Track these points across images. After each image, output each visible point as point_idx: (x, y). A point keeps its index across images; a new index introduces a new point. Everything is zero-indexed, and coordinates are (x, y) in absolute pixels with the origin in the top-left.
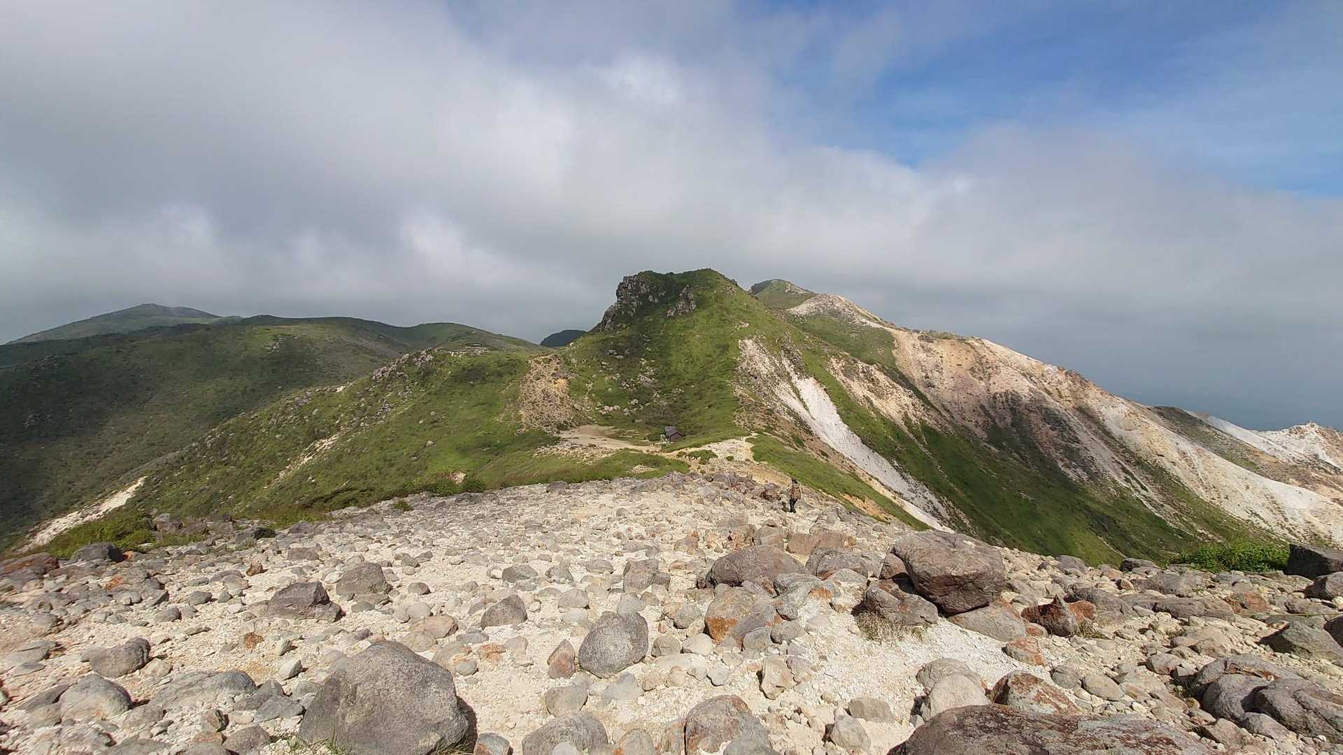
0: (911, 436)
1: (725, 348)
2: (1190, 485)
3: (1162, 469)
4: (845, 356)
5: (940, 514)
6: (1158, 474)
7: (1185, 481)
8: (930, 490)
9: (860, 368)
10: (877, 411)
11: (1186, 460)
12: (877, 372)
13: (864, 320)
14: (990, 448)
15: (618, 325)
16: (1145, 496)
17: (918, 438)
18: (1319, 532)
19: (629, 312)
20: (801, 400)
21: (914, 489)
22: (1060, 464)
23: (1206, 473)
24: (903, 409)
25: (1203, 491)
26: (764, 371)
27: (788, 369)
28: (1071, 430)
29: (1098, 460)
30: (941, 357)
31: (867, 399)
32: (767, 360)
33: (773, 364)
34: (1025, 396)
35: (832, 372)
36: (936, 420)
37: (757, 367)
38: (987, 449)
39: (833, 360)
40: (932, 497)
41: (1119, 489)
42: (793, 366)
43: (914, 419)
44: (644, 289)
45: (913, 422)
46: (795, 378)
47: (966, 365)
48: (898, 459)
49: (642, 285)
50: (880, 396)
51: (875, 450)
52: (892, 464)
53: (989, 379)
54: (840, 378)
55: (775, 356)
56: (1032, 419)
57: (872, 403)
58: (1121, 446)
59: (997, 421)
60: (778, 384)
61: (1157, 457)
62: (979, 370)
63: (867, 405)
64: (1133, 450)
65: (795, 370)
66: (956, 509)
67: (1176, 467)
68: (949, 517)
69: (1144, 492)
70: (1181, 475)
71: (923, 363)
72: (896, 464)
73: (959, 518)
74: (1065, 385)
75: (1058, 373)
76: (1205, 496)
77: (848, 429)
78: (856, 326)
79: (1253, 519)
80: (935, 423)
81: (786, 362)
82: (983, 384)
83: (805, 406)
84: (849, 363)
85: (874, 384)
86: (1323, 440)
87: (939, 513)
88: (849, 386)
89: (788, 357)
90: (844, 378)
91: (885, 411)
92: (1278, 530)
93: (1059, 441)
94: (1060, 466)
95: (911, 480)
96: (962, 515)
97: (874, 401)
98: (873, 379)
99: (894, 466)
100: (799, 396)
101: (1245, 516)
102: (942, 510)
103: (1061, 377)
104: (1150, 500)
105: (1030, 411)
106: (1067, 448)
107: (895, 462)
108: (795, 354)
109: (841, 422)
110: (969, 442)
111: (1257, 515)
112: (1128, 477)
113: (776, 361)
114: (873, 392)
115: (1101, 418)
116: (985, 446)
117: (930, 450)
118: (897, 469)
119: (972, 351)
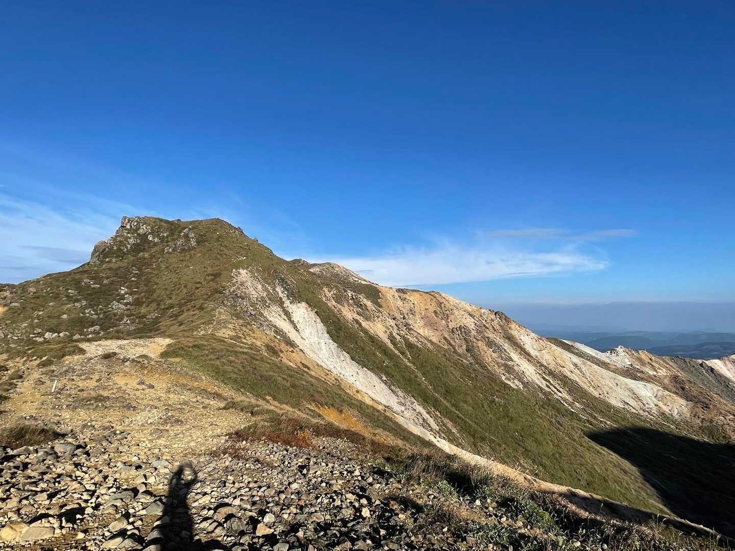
0: (397, 352)
1: (216, 275)
2: (586, 387)
3: (565, 377)
4: (337, 286)
5: (429, 426)
6: (565, 381)
7: (581, 383)
8: (418, 401)
9: (350, 295)
10: (366, 332)
11: (578, 369)
12: (365, 300)
13: (357, 279)
14: (462, 360)
15: (107, 260)
16: (561, 397)
17: (403, 353)
18: (664, 411)
19: (122, 248)
20: (292, 322)
21: (403, 402)
22: (503, 378)
23: (591, 376)
24: (389, 329)
25: (593, 390)
26: (254, 295)
27: (281, 295)
28: (506, 352)
29: (527, 373)
30: (413, 304)
31: (357, 322)
32: (260, 287)
33: (266, 290)
34: (473, 330)
35: (324, 299)
36: (417, 338)
37: (247, 291)
38: (460, 361)
39: (326, 290)
40: (420, 409)
41: (545, 394)
42: (286, 292)
43: (398, 337)
44: (143, 229)
45: (398, 340)
46: (287, 303)
47: (431, 309)
48: (387, 374)
49: (142, 225)
50: (367, 319)
51: (364, 366)
52: (381, 378)
53: (448, 319)
54: (332, 303)
55: (269, 284)
56: (479, 345)
57: (360, 325)
58: (538, 362)
59: (457, 348)
60: (269, 307)
61: (561, 368)
62: (440, 312)
63: (357, 326)
64: (545, 364)
65: (287, 296)
66: (443, 419)
67: (573, 374)
68: (437, 428)
69: (560, 394)
70: (578, 380)
71: (401, 309)
72: (384, 378)
73: (448, 428)
74: (496, 322)
75: (490, 314)
76: (596, 394)
77: (338, 347)
78: (350, 283)
79: (626, 406)
80: (417, 340)
81: (279, 289)
82: (444, 322)
83: (295, 327)
84: (340, 292)
85: (362, 309)
86: (628, 356)
87: (428, 424)
88: (339, 310)
89: (282, 285)
90: (334, 303)
91: (373, 332)
92: (641, 412)
93: (500, 360)
94: (504, 380)
95: (400, 393)
96: (450, 425)
97: (362, 323)
98: (361, 305)
99: (382, 380)
100: (290, 319)
101: (621, 405)
102: (431, 421)
103: (493, 317)
104: (565, 400)
105: (478, 340)
106: (506, 366)
107: (384, 376)
108: (289, 282)
109: (331, 341)
110: (446, 356)
111: (628, 404)
112: (548, 384)
113: (269, 288)
114: (361, 315)
115: (522, 344)
116: (458, 359)
117: (414, 364)
118: (385, 383)
119: (434, 300)
